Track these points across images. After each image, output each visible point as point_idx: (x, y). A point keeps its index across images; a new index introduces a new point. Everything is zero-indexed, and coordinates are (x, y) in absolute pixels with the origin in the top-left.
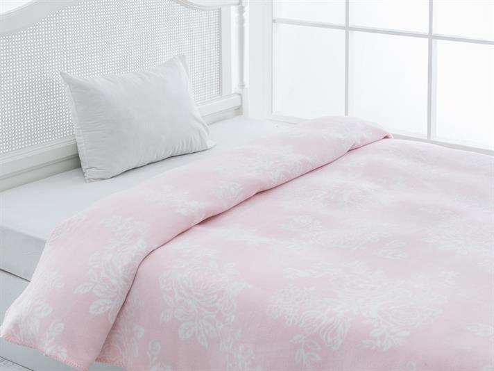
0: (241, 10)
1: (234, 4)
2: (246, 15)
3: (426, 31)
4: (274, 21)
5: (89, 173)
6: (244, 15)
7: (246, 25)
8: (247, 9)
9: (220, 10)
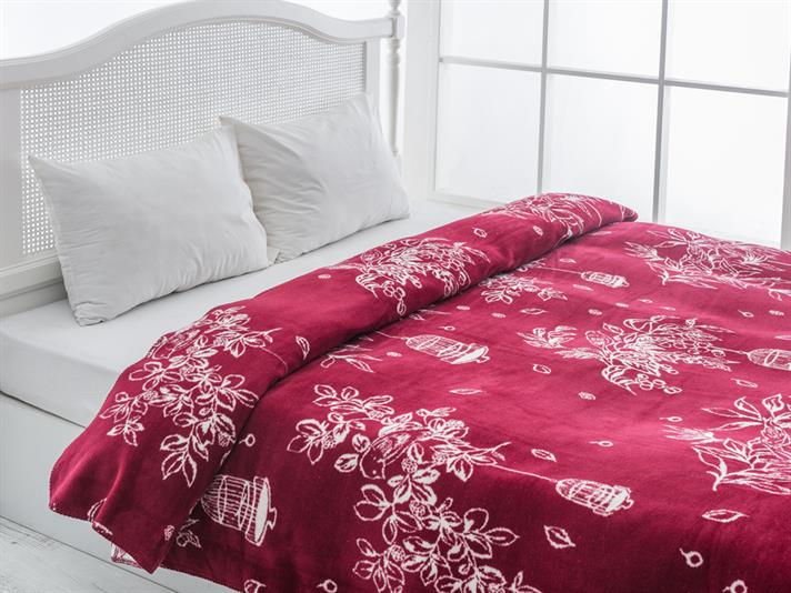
0: (395, 45)
1: (384, 36)
2: (402, 52)
3: (656, 75)
4: (441, 60)
5: (83, 311)
6: (399, 51)
7: (402, 66)
8: (403, 43)
9: (365, 44)
